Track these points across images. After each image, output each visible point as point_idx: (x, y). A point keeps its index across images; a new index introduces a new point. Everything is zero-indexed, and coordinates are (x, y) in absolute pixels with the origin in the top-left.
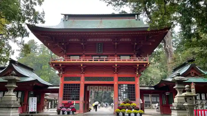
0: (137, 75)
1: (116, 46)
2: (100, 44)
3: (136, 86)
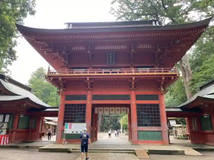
0: (162, 91)
1: (132, 55)
2: (111, 54)
3: (160, 106)
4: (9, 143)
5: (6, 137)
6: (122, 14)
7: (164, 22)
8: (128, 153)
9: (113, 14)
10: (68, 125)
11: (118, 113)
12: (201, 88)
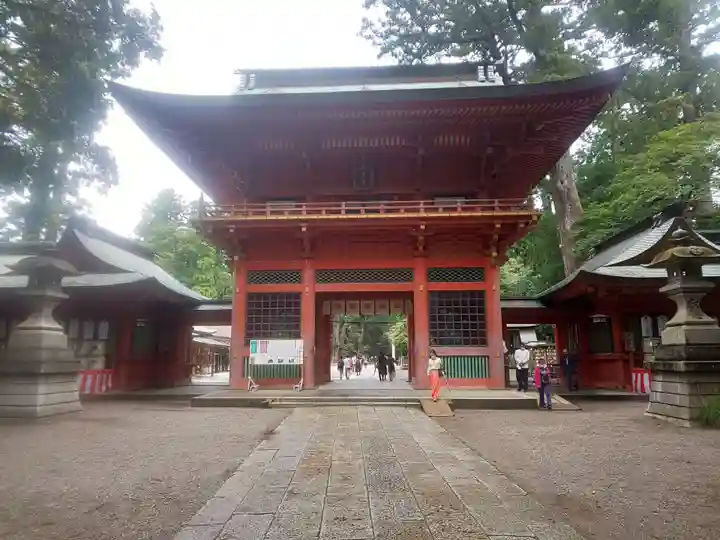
0: (494, 258)
1: (419, 162)
3: (488, 295)
4: (113, 388)
5: (105, 376)
6: (394, 38)
7: (512, 62)
8: (406, 406)
9: (370, 37)
10: (257, 344)
11: (383, 314)
12: (600, 248)
